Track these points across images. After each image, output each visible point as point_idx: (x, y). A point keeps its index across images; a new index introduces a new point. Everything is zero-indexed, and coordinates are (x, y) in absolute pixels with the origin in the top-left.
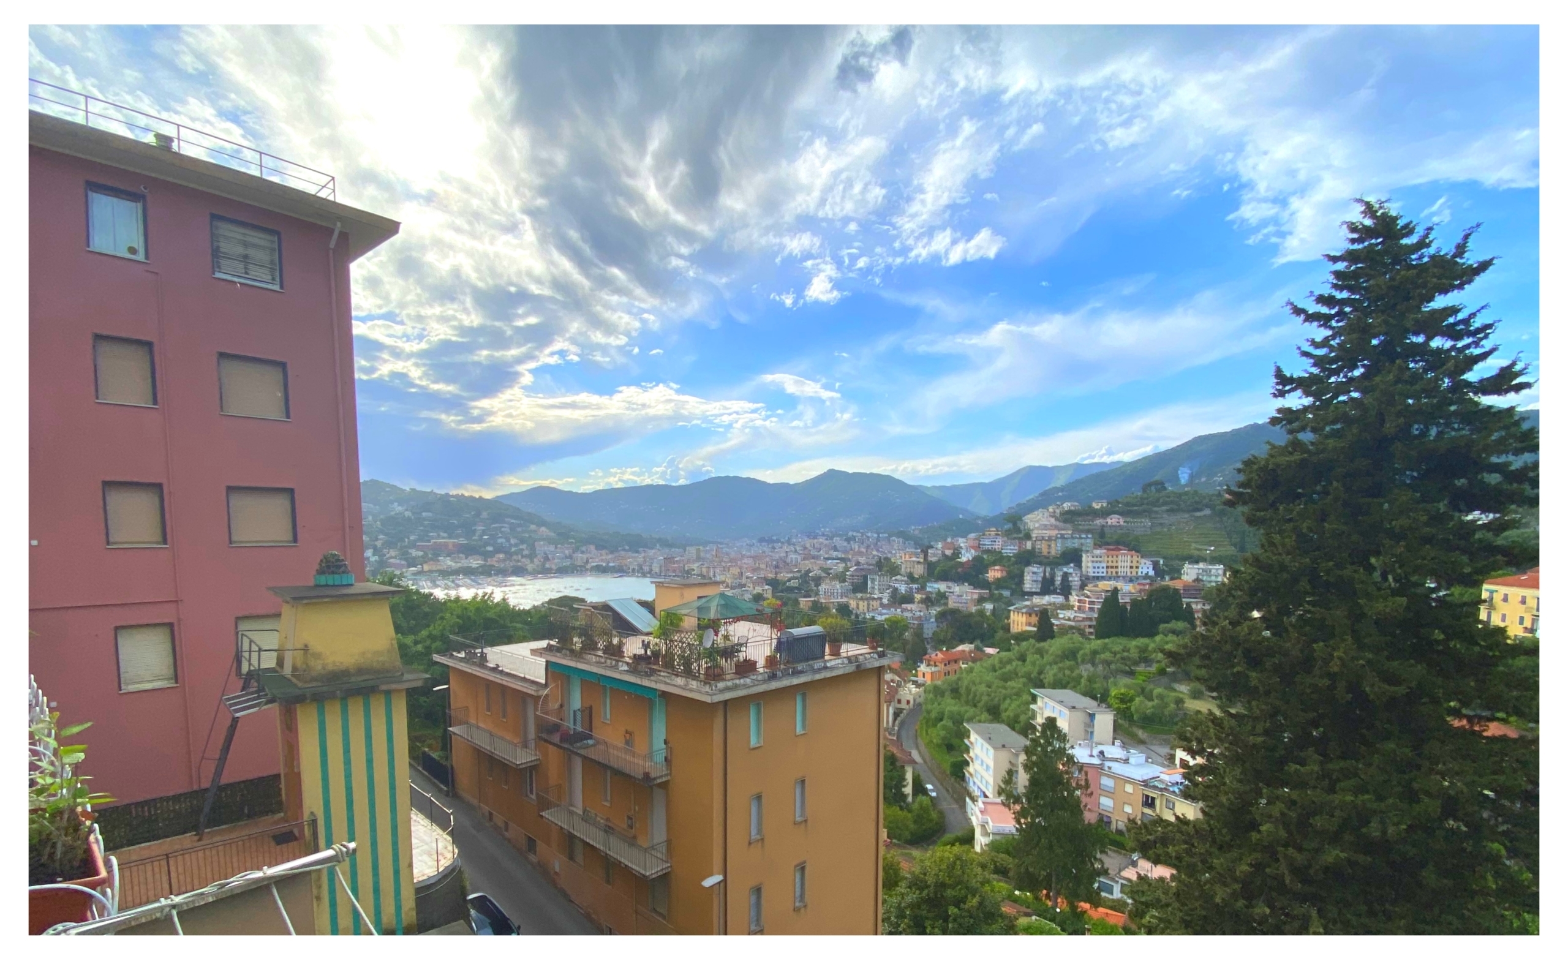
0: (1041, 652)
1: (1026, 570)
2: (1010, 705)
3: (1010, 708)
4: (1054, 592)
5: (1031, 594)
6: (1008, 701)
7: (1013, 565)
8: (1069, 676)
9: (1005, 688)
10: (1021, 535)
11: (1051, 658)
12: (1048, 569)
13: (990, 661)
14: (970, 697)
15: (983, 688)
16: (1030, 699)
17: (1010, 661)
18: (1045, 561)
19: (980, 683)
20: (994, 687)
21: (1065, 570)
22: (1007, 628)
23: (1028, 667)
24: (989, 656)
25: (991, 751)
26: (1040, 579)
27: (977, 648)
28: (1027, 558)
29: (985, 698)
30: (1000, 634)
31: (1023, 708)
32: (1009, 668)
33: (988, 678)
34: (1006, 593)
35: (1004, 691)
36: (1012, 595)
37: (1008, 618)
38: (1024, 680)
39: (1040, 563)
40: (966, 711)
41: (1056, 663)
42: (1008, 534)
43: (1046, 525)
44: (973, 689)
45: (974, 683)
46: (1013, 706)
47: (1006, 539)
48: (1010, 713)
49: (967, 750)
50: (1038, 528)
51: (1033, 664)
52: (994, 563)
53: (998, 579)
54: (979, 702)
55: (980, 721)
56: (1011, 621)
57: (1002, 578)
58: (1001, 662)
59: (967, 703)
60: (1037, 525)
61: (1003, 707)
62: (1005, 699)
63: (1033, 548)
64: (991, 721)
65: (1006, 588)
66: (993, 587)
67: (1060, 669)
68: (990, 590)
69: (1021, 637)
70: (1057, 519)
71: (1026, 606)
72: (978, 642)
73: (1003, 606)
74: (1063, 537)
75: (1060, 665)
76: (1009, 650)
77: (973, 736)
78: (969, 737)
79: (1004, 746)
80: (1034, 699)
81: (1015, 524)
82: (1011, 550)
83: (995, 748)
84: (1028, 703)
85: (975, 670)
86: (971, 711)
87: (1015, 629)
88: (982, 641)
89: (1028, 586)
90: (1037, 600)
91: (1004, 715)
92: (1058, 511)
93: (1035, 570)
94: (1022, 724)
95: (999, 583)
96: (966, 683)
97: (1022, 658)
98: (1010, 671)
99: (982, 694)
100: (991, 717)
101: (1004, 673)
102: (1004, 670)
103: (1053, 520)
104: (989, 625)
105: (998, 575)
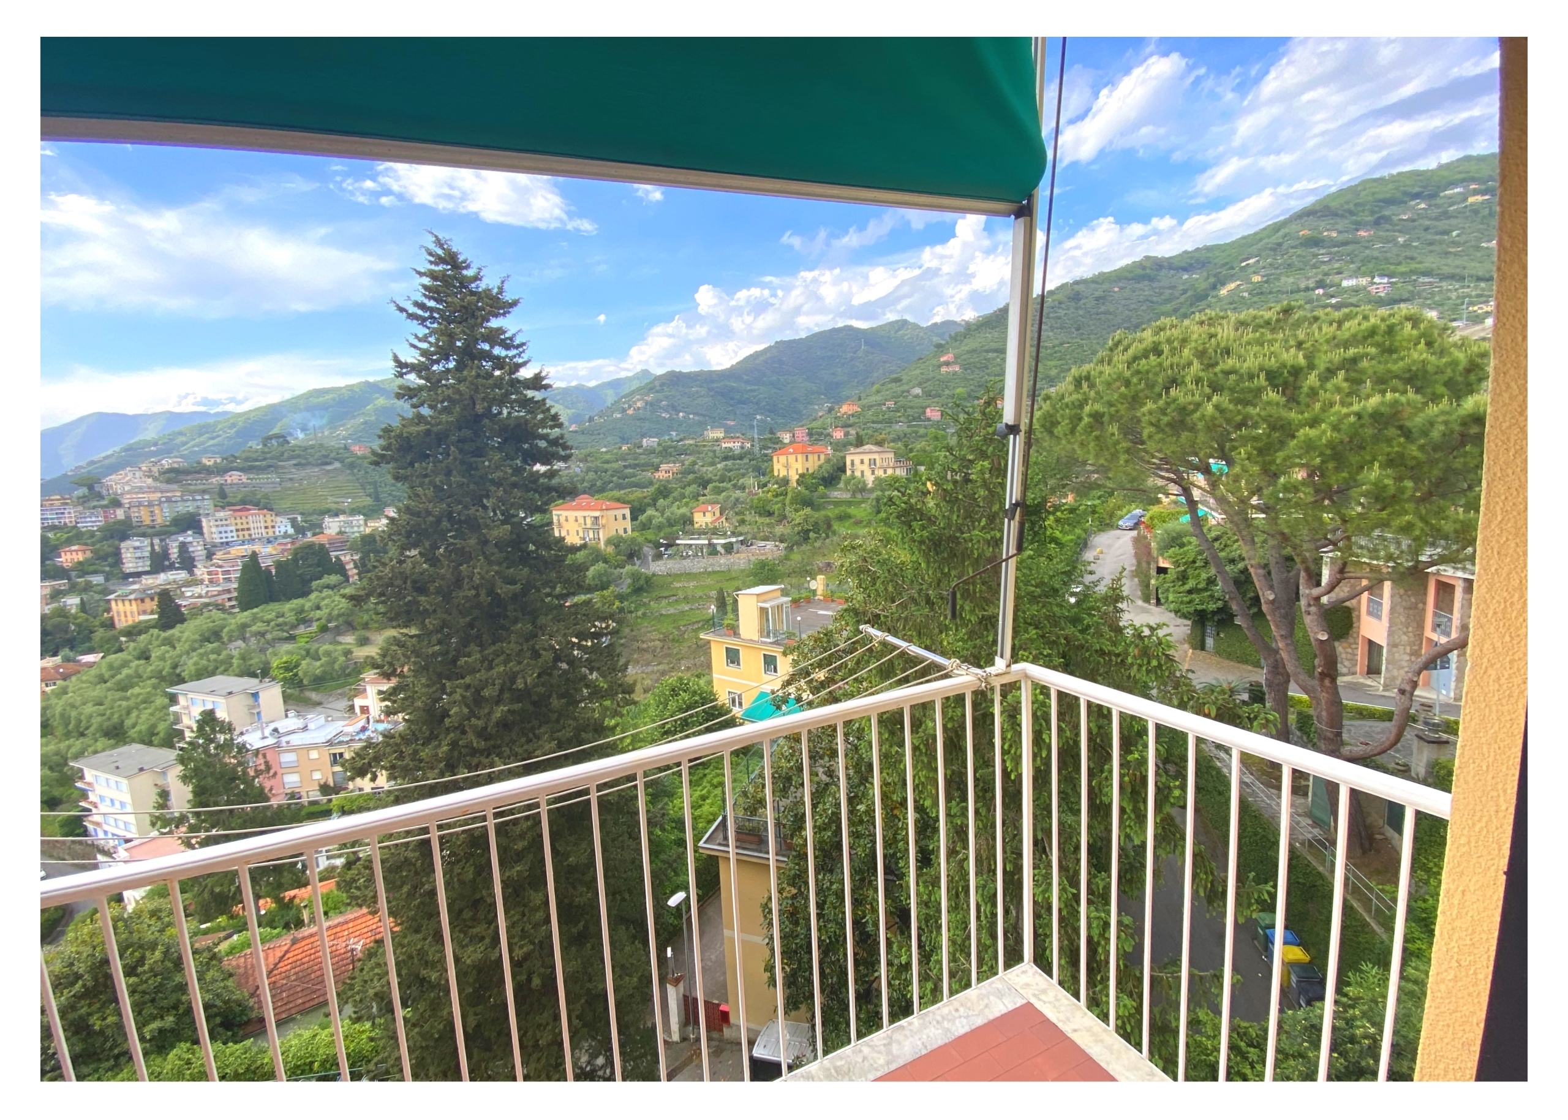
0: (170, 643)
1: (123, 545)
2: (138, 717)
3: (141, 721)
4: (171, 567)
5: (138, 575)
6: (134, 714)
7: (101, 541)
8: (215, 660)
9: (127, 699)
10: (105, 502)
11: (187, 646)
12: (156, 541)
13: (93, 671)
14: (71, 727)
15: (89, 709)
16: (167, 701)
17: (125, 664)
18: (150, 531)
19: (84, 704)
20: (107, 702)
21: (181, 539)
22: (110, 624)
23: (155, 665)
24: (91, 665)
25: (124, 783)
26: (147, 554)
27: (67, 660)
28: (122, 531)
29: (96, 721)
30: (100, 634)
31: (158, 715)
32: (126, 672)
33: (95, 693)
34: (97, 579)
35: (124, 703)
36: (107, 580)
37: (109, 610)
38: (154, 681)
39: (144, 535)
40: (69, 747)
41: (194, 650)
42: (83, 501)
43: (141, 488)
44: (74, 714)
45: (73, 706)
46: (144, 717)
47: (80, 508)
48: (142, 727)
49: (84, 795)
50: (129, 492)
51: (162, 658)
52: (69, 542)
53: (80, 563)
54: (87, 728)
55: (96, 752)
56: (114, 613)
57: (87, 560)
58: (111, 667)
59: (68, 735)
60: (127, 488)
61: (128, 723)
62: (129, 713)
63: (128, 517)
64: (114, 747)
65: (95, 572)
66: (73, 574)
67: (202, 656)
68: (69, 579)
69: (133, 632)
70: (155, 479)
71: (134, 591)
72: (66, 651)
73: (97, 597)
74: (169, 500)
75: (202, 651)
76: (121, 650)
77: (89, 775)
78: (82, 778)
79: (141, 770)
80: (173, 699)
81: (91, 488)
82: (93, 522)
83: (128, 777)
84: (166, 707)
85: (70, 689)
86: (78, 744)
87: (121, 623)
88: (71, 649)
89: (129, 566)
90: (148, 581)
91: (132, 733)
92: (155, 469)
93: (137, 544)
94: (162, 735)
95: (82, 569)
96: (59, 709)
97: (145, 656)
98: (128, 676)
99: (90, 717)
100: (112, 742)
101: (119, 682)
102: (119, 677)
103: (150, 481)
104: (78, 625)
105: (80, 557)
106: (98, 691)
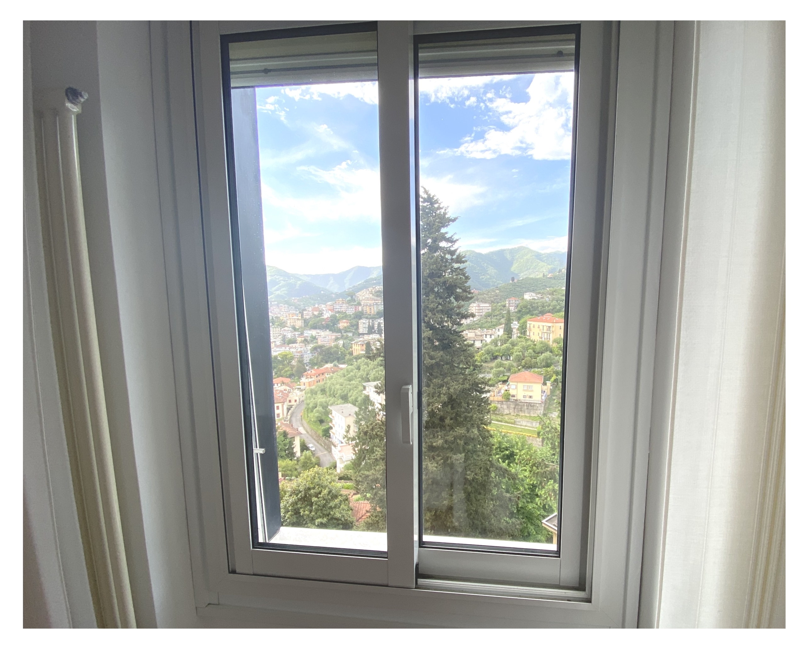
0: (367, 364)
1: (360, 321)
2: (353, 393)
3: (353, 395)
4: (374, 332)
5: (363, 334)
6: (351, 392)
7: (353, 319)
8: (381, 374)
9: (350, 385)
10: (356, 303)
11: (372, 367)
12: (371, 321)
13: (342, 372)
14: (332, 392)
15: (338, 386)
16: (363, 388)
17: (352, 371)
18: (369, 317)
19: (337, 384)
20: (344, 385)
21: (379, 321)
22: (351, 354)
23: (361, 372)
24: (342, 369)
25: (344, 418)
26: (367, 326)
27: (335, 365)
28: (359, 316)
29: (339, 392)
30: (348, 357)
31: (359, 393)
32: (352, 373)
34: (350, 334)
35: (349, 387)
36: (353, 335)
37: (351, 348)
38: (360, 379)
39: (367, 318)
40: (330, 400)
41: (374, 369)
42: (349, 302)
43: (368, 298)
44: (333, 388)
45: (333, 385)
47: (348, 305)
48: (353, 398)
49: (331, 421)
50: (364, 300)
51: (364, 370)
52: (343, 318)
53: (345, 327)
54: (336, 394)
55: (337, 404)
56: (353, 349)
57: (347, 326)
58: (348, 371)
59: (330, 395)
60: (364, 298)
61: (349, 395)
62: (350, 391)
63: (363, 310)
64: (344, 403)
65: (350, 332)
66: (343, 331)
67: (376, 371)
68: (341, 333)
69: (357, 358)
70: (373, 295)
71: (360, 341)
72: (336, 362)
73: (349, 342)
74: (377, 304)
75: (377, 369)
76: (352, 365)
77: (334, 413)
78: (331, 414)
79: (350, 415)
81: (352, 297)
82: (351, 311)
83: (346, 417)
84: (362, 391)
85: (334, 378)
86: (332, 399)
87: (355, 354)
88: (338, 361)
89: (361, 331)
90: (366, 337)
91: (350, 399)
92: (373, 291)
93: (364, 321)
94: (359, 402)
95: (346, 330)
96: (329, 385)
97: (358, 368)
98: (352, 376)
99: (338, 390)
100: (343, 401)
101: (349, 378)
102: (349, 375)
103: (371, 295)
104: (342, 352)
105: (345, 325)
106: (341, 380)
